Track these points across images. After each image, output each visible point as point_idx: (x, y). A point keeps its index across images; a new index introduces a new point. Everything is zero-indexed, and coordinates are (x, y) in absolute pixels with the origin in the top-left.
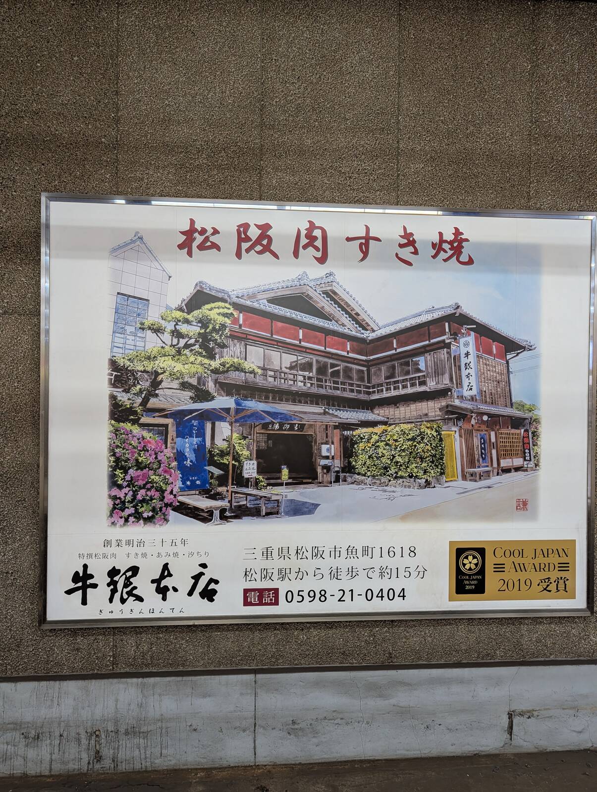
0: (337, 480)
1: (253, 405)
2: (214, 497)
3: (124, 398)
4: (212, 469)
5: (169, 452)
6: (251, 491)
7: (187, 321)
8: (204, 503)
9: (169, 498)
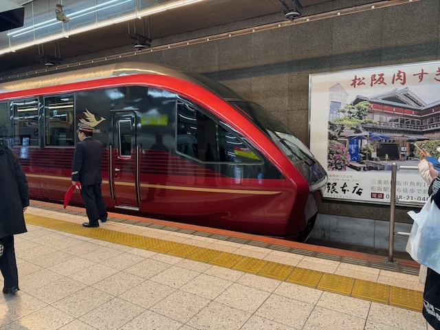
0: (407, 159)
1: (376, 134)
2: (361, 163)
3: (332, 133)
4: (361, 154)
5: (347, 149)
6: (374, 162)
7: (353, 108)
8: (358, 165)
9: (346, 163)
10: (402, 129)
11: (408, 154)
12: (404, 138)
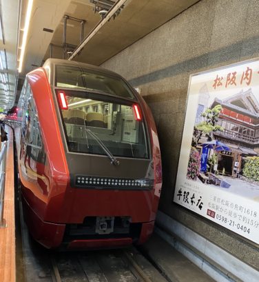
1: (221, 144)
2: (207, 175)
3: (194, 139)
4: (207, 165)
5: (200, 158)
7: (210, 112)
8: (204, 176)
9: (197, 173)
10: (239, 140)
11: (238, 171)
12: (239, 151)
